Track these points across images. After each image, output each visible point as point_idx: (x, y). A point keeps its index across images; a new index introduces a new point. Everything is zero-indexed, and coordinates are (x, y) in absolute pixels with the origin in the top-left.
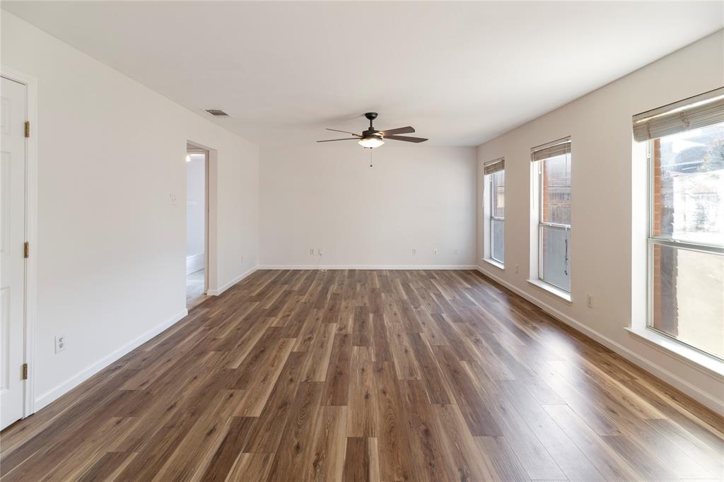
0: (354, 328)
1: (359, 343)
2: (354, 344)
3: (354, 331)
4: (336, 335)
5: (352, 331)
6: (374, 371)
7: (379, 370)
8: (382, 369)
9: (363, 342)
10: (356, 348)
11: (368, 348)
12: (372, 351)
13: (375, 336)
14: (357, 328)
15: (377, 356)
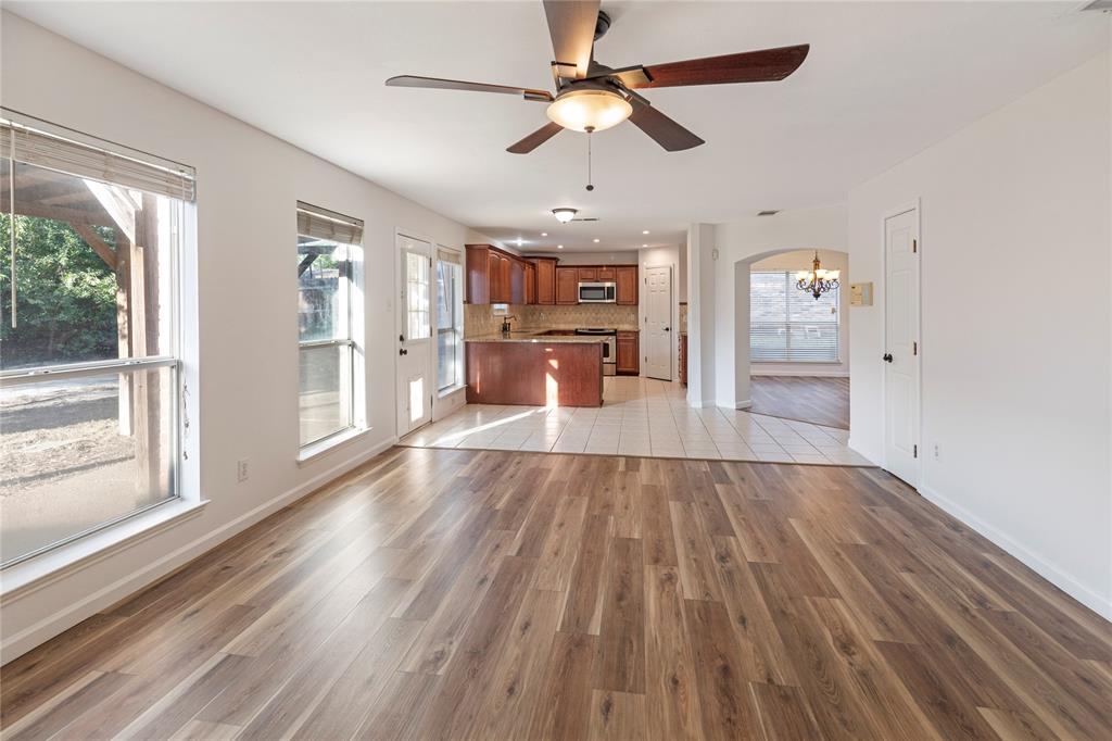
0: (642, 579)
1: (631, 544)
2: (639, 542)
3: (641, 571)
4: (675, 564)
5: (646, 573)
6: (613, 505)
7: (608, 506)
8: (604, 507)
9: (624, 546)
10: (636, 536)
11: (617, 533)
12: (611, 530)
13: (600, 556)
14: (635, 577)
15: (605, 523)
